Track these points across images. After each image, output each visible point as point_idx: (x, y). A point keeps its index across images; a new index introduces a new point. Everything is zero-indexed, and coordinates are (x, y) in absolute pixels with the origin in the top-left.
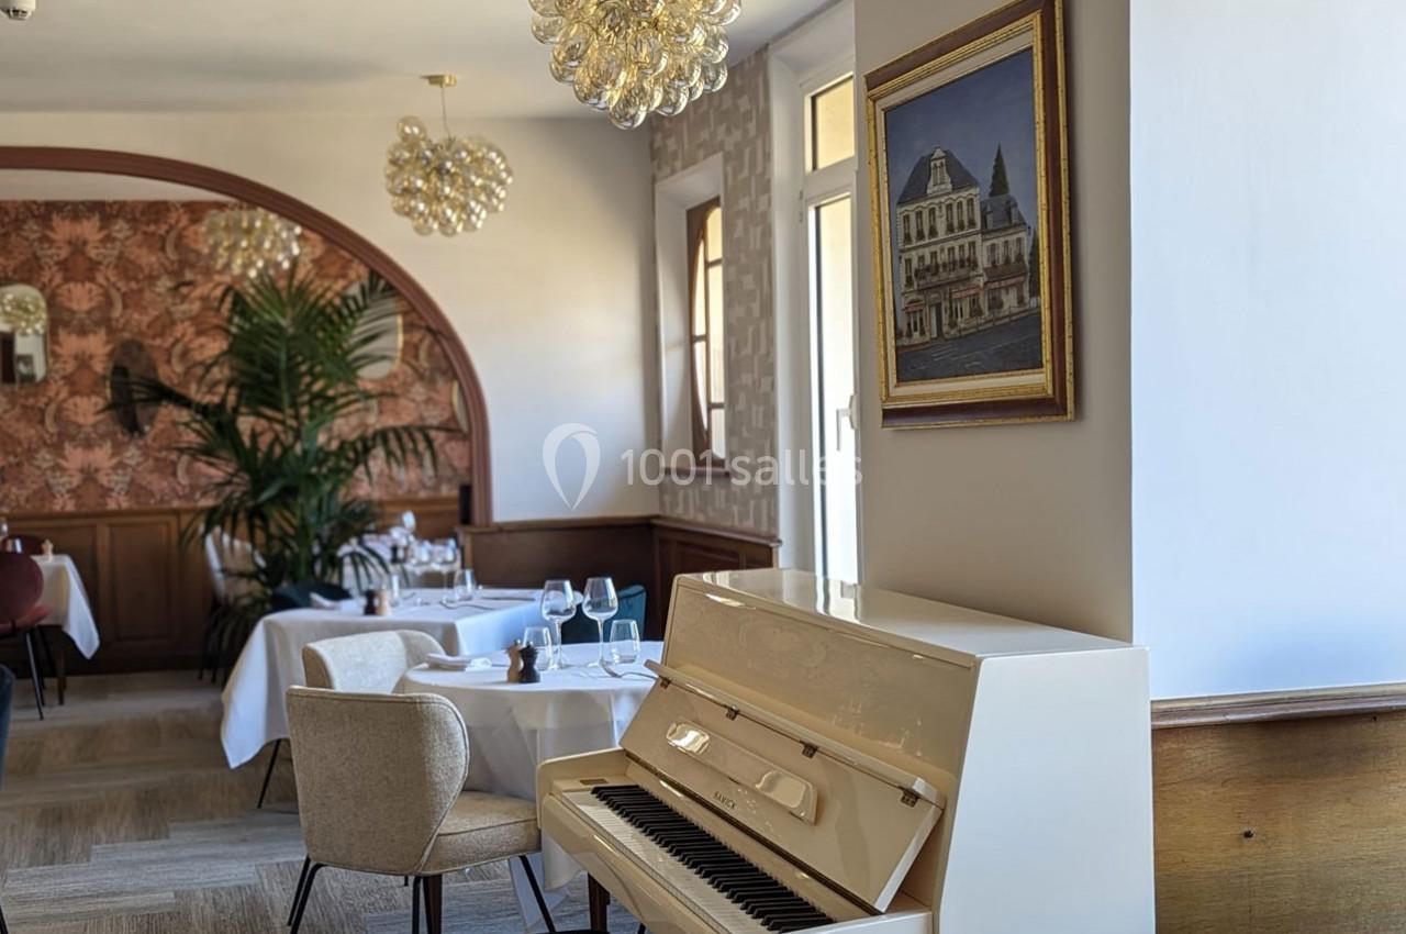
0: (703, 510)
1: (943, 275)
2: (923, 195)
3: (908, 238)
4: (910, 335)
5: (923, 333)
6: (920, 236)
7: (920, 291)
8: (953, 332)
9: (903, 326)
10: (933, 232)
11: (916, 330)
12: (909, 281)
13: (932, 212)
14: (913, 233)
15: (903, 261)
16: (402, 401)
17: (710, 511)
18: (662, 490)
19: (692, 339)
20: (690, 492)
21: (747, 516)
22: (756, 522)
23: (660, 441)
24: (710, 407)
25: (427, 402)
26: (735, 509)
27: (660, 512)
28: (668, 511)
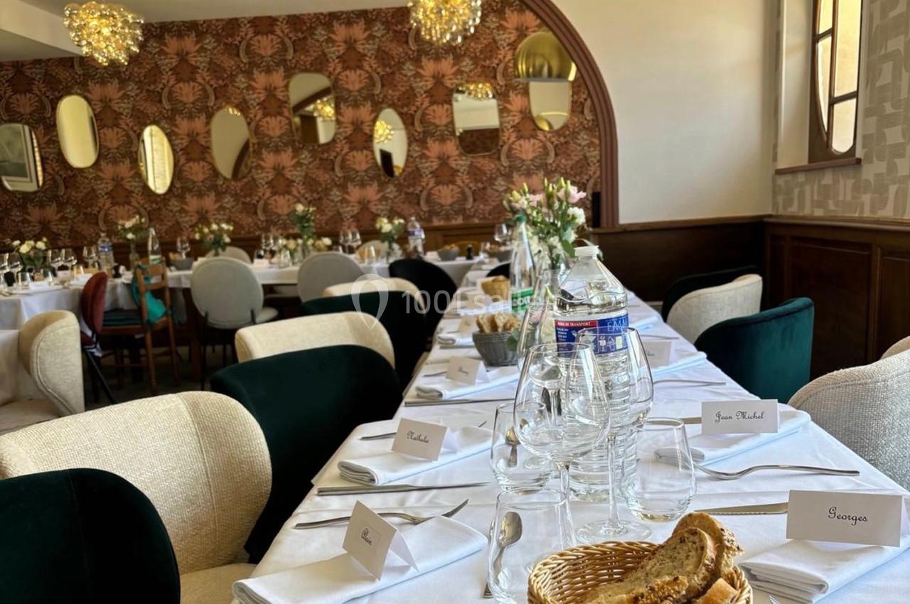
16: (572, 146)
17: (832, 206)
18: (775, 191)
19: (815, 38)
20: (807, 188)
21: (883, 203)
22: (896, 208)
23: (775, 146)
24: (833, 102)
25: (589, 146)
26: (866, 198)
27: (774, 213)
28: (781, 212)
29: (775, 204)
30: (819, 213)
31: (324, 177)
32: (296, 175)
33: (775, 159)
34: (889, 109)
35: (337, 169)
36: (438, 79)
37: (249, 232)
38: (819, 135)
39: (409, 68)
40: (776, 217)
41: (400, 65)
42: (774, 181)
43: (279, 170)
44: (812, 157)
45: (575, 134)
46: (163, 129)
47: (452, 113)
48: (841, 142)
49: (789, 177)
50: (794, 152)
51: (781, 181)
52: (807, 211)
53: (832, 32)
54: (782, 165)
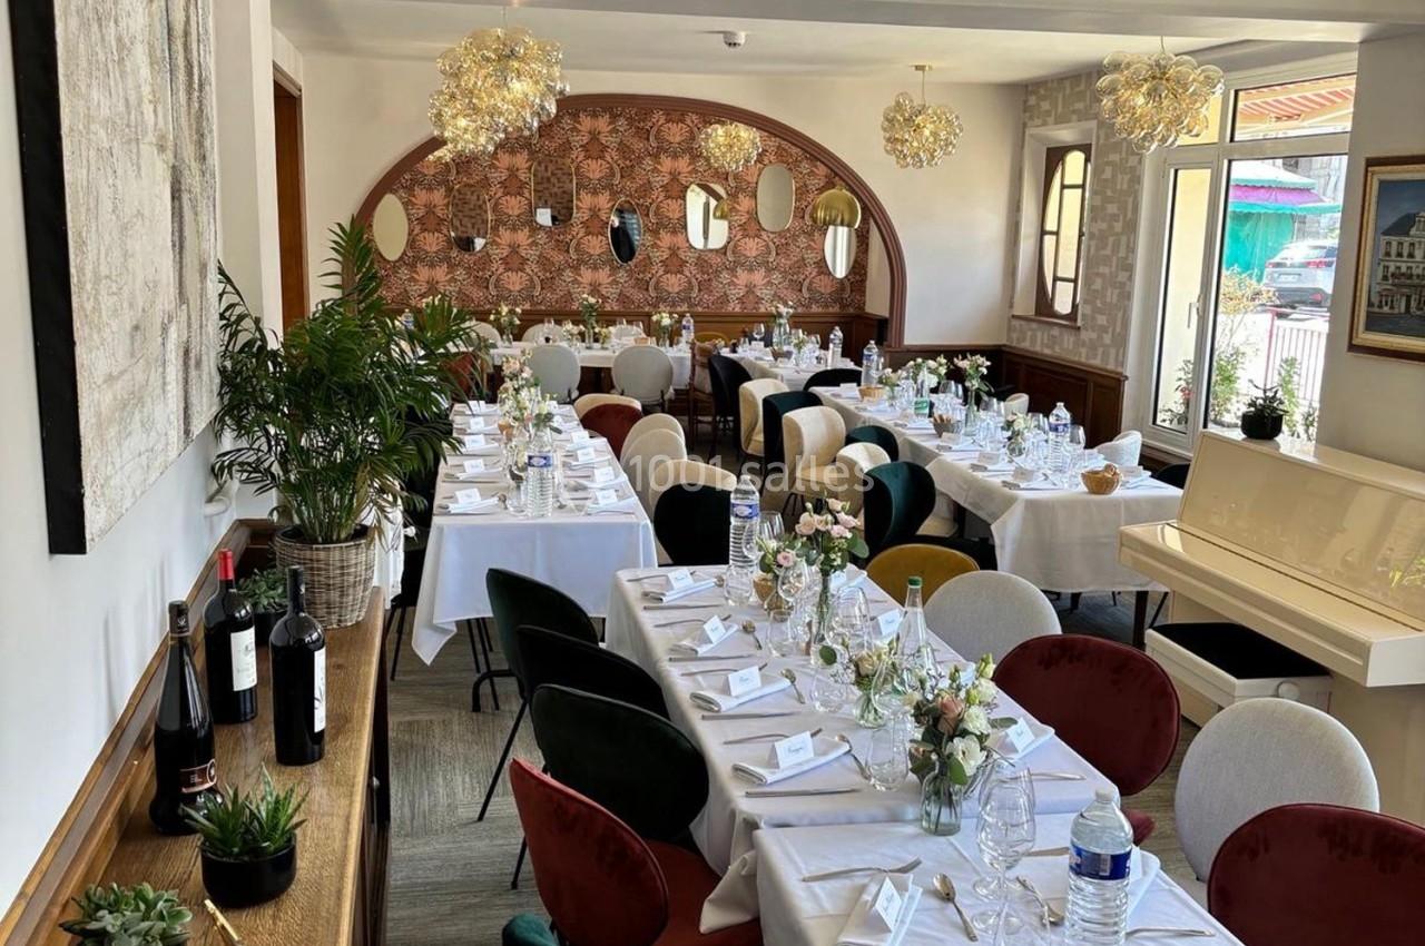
0: (1053, 349)
1: (1416, 281)
2: (1407, 234)
3: (1388, 254)
4: (1380, 307)
5: (1392, 308)
6: (1400, 255)
7: (1392, 285)
8: (1419, 313)
9: (1375, 300)
10: (1411, 255)
11: (1386, 304)
12: (1385, 278)
13: (1412, 244)
14: (1394, 251)
15: (1381, 267)
16: (792, 247)
17: (1057, 349)
18: (1010, 329)
19: (1043, 233)
20: (1039, 334)
21: (1095, 356)
22: (1102, 360)
23: (1012, 297)
24: (1056, 279)
25: (807, 248)
26: (1084, 351)
27: (1008, 343)
28: (1015, 343)
29: (1009, 338)
30: (1047, 351)
31: (558, 258)
32: (532, 254)
33: (1011, 306)
34: (1099, 304)
35: (572, 251)
36: (674, 176)
37: (479, 305)
38: (1044, 304)
39: (648, 163)
40: (1010, 347)
41: (640, 159)
42: (1009, 321)
43: (514, 248)
44: (1038, 312)
45: (795, 237)
46: (400, 198)
47: (685, 208)
48: (1063, 305)
49: (1023, 323)
50: (1025, 304)
51: (1016, 323)
52: (1038, 348)
53: (1057, 234)
54: (1017, 312)
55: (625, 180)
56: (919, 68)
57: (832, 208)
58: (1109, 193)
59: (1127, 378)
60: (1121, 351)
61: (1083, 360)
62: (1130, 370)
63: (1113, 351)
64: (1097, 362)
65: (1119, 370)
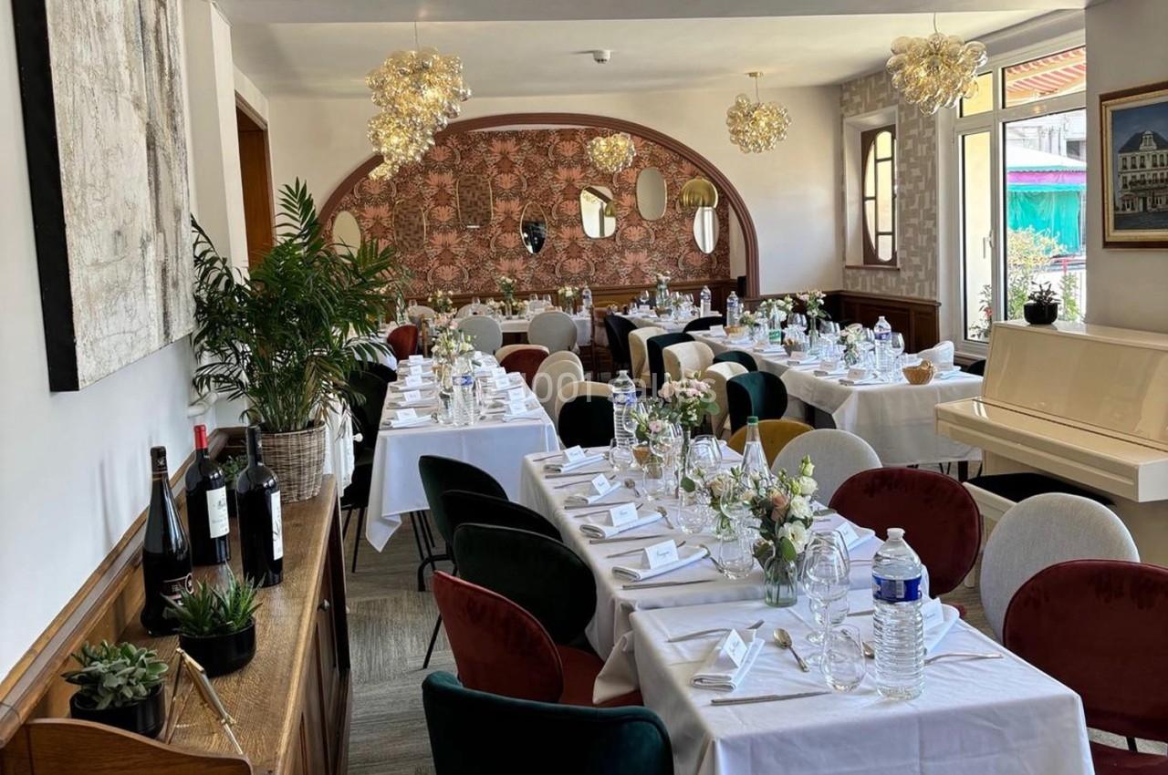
0: (879, 289)
1: (1148, 185)
2: (1137, 150)
3: (1125, 167)
4: (1124, 209)
5: (1133, 209)
6: (1134, 166)
7: (1131, 191)
8: (1154, 210)
9: (1119, 204)
10: (1143, 166)
11: (1128, 207)
12: (1125, 186)
13: (1142, 157)
14: (1129, 165)
15: (1121, 178)
16: (667, 232)
17: (884, 288)
18: (845, 277)
19: (864, 199)
20: (868, 278)
21: (913, 290)
22: (920, 294)
23: (844, 252)
24: (878, 234)
25: (679, 231)
26: (904, 287)
27: (844, 289)
28: (850, 289)
29: (845, 285)
30: (876, 291)
31: (481, 252)
32: (460, 251)
33: (844, 259)
34: (912, 248)
35: (492, 246)
36: (570, 182)
37: (420, 294)
38: (870, 254)
39: (548, 174)
40: (847, 292)
41: (542, 171)
42: (844, 272)
43: (446, 247)
44: (866, 262)
45: (669, 223)
46: (353, 214)
47: (580, 207)
48: (885, 254)
49: (854, 271)
50: (855, 256)
51: (849, 272)
52: (868, 290)
53: (875, 198)
54: (849, 263)
55: (531, 188)
56: (753, 75)
57: (694, 193)
58: (912, 160)
59: (940, 304)
60: (934, 285)
61: (904, 295)
62: (942, 297)
63: (927, 284)
64: (915, 295)
65: (934, 298)
